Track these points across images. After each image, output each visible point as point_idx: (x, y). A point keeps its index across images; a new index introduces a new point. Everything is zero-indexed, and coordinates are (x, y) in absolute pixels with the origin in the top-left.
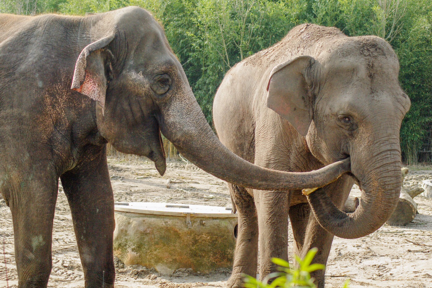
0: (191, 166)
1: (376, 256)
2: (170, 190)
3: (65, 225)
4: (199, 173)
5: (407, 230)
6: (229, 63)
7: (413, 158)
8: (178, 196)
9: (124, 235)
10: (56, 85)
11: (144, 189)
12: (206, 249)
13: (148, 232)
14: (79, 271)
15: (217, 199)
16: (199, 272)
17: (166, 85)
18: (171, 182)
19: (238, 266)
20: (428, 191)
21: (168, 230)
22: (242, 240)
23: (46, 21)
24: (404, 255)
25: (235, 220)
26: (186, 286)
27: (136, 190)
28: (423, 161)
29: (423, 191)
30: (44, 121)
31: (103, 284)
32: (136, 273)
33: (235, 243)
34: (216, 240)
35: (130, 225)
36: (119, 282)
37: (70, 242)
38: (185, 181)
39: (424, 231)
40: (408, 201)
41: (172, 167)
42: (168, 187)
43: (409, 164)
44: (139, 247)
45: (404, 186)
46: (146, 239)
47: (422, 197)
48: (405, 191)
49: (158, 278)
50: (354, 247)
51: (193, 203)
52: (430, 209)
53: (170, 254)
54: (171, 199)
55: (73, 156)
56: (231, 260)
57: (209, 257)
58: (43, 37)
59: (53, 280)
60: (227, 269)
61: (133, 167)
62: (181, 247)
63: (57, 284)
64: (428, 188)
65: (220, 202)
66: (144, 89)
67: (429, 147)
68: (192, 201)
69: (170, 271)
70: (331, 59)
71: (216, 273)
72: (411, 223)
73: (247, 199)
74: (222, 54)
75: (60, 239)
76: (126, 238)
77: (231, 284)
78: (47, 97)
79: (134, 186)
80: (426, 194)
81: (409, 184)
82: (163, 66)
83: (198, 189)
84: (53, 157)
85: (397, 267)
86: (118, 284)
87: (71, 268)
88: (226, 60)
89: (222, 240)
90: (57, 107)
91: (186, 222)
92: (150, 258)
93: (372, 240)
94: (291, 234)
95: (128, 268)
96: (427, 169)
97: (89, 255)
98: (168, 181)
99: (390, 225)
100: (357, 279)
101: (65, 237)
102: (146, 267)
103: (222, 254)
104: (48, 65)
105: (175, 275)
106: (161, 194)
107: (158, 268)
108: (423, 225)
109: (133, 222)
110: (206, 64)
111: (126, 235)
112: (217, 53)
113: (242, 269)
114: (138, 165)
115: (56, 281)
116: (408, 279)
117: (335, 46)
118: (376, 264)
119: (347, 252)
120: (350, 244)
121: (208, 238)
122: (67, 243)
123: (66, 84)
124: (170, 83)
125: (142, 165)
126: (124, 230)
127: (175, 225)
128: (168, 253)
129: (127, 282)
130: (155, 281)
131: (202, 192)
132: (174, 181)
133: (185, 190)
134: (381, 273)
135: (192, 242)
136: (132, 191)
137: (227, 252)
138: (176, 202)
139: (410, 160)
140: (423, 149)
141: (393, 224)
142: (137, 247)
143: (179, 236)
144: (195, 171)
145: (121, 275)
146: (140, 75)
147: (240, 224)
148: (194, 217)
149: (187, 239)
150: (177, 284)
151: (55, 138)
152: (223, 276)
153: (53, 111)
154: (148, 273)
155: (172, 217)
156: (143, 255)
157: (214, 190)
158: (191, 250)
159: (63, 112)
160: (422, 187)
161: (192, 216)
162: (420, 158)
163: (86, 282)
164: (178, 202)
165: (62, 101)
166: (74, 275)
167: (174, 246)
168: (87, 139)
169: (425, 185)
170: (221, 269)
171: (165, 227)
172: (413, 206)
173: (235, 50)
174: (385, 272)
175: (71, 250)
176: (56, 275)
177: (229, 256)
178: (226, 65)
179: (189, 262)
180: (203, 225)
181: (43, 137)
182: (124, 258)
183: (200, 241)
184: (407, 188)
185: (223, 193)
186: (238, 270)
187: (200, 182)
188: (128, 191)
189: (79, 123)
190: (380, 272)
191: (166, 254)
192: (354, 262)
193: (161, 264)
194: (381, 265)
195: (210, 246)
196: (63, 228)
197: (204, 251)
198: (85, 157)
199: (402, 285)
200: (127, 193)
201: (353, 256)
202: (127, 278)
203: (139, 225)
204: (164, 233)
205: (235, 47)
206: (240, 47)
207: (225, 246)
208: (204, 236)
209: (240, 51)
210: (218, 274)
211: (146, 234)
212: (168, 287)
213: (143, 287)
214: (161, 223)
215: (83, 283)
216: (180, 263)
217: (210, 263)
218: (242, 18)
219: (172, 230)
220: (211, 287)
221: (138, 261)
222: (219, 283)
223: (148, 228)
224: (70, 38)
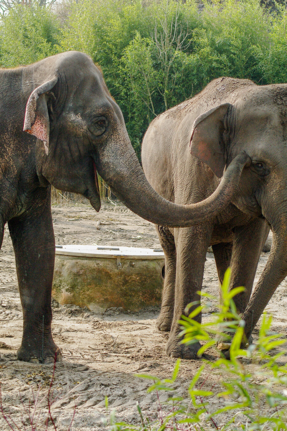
0: (119, 209)
2: (100, 231)
3: (3, 266)
4: (129, 215)
6: (154, 111)
8: (107, 237)
9: (58, 276)
10: (3, 135)
11: (76, 231)
12: (136, 289)
13: (81, 273)
14: (16, 311)
15: (144, 240)
16: (129, 311)
17: (102, 127)
18: (101, 224)
19: (166, 306)
21: (99, 271)
22: (169, 281)
25: (162, 261)
26: (117, 324)
27: (68, 232)
32: (69, 312)
33: (163, 283)
34: (145, 281)
35: (63, 267)
36: (55, 321)
37: (7, 283)
38: (114, 223)
42: (98, 229)
44: (72, 288)
46: (79, 280)
49: (90, 317)
51: (123, 245)
53: (102, 293)
54: (101, 240)
55: (21, 202)
56: (159, 299)
57: (139, 296)
60: (156, 307)
61: (64, 210)
62: (112, 287)
65: (147, 242)
66: (82, 130)
68: (121, 242)
69: (102, 310)
70: (245, 107)
71: (145, 312)
74: (147, 102)
76: (61, 279)
77: (160, 322)
79: (65, 227)
82: (100, 109)
83: (126, 231)
87: (9, 308)
88: (151, 108)
89: (150, 281)
90: (6, 156)
91: (116, 264)
92: (83, 298)
94: (215, 273)
95: (62, 307)
97: (29, 297)
98: (98, 223)
100: (278, 316)
101: (2, 277)
102: (79, 306)
103: (151, 293)
105: (106, 313)
106: (91, 236)
107: (91, 307)
109: (67, 264)
110: (132, 112)
111: (60, 276)
112: (142, 100)
113: (170, 308)
114: (69, 207)
117: (250, 94)
121: (138, 278)
122: (5, 283)
123: (13, 134)
124: (106, 125)
125: (73, 208)
126: (59, 272)
127: (106, 267)
128: (100, 293)
129: (62, 321)
130: (88, 319)
131: (130, 233)
132: (104, 223)
133: (114, 231)
135: (122, 283)
137: (156, 291)
138: (106, 244)
142: (70, 288)
143: (110, 276)
144: (123, 213)
145: (55, 314)
146: (79, 117)
147: (167, 266)
148: (124, 259)
149: (118, 279)
150: (109, 322)
151: (4, 186)
152: (152, 314)
153: (2, 160)
154: (81, 312)
155: (103, 260)
156: (77, 295)
157: (142, 232)
158: (121, 290)
159: (12, 160)
161: (123, 258)
165: (10, 150)
166: (12, 314)
167: (106, 286)
168: (35, 183)
170: (150, 307)
171: (97, 269)
173: (159, 99)
177: (157, 295)
178: (151, 113)
179: (120, 302)
180: (133, 266)
182: (58, 297)
183: (129, 281)
185: (150, 234)
186: (166, 309)
187: (128, 223)
188: (61, 233)
191: (99, 294)
192: (274, 300)
193: (94, 304)
195: (139, 286)
197: (134, 291)
198: (33, 202)
200: (60, 235)
202: (61, 316)
203: (73, 267)
204: (96, 274)
205: (160, 95)
206: (164, 95)
207: (153, 286)
208: (133, 276)
209: (164, 99)
210: (147, 313)
211: (79, 275)
212: (101, 325)
213: (77, 326)
214: (94, 265)
215: (21, 323)
216: (112, 302)
217: (140, 302)
218: (165, 68)
219: (103, 271)
220: (141, 326)
221: (72, 300)
222: (148, 321)
223: (81, 270)
224: (14, 87)
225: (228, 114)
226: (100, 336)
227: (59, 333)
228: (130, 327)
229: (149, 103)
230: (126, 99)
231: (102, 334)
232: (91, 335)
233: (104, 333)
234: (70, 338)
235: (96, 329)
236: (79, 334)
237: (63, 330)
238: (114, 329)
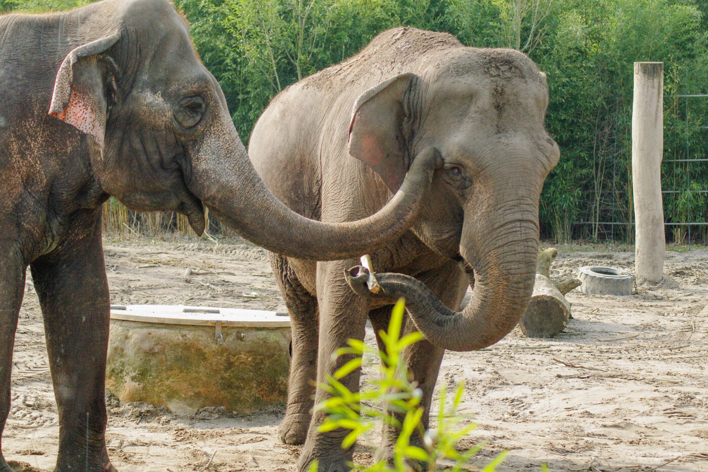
0: (223, 249)
1: (508, 384)
2: (190, 285)
3: (28, 340)
4: (235, 258)
5: (556, 345)
6: (280, 89)
7: (564, 233)
8: (202, 294)
9: (119, 355)
10: (25, 122)
11: (150, 284)
12: (246, 376)
13: (157, 350)
14: (49, 413)
15: (263, 299)
16: (235, 413)
17: (197, 114)
18: (192, 273)
19: (294, 403)
20: (588, 285)
21: (187, 347)
22: (299, 363)
23: (6, 26)
24: (551, 383)
25: (288, 331)
26: (215, 434)
27: (138, 286)
28: (579, 237)
29: (580, 284)
30: (8, 178)
31: (88, 432)
32: (137, 415)
34: (262, 363)
35: (128, 340)
36: (112, 428)
37: (36, 368)
38: (214, 272)
39: (582, 345)
40: (556, 300)
41: (193, 250)
42: (187, 281)
43: (557, 242)
44: (142, 375)
45: (551, 276)
46: (154, 362)
47: (578, 292)
48: (552, 285)
49: (171, 422)
50: (474, 370)
51: (225, 305)
52: (590, 312)
53: (190, 384)
54: (192, 299)
55: (52, 232)
56: (284, 393)
57: (252, 388)
58: (4, 50)
59: (10, 426)
60: (279, 406)
61: (132, 250)
62: (207, 373)
63: (16, 432)
64: (588, 279)
65: (267, 303)
66: (164, 118)
67: (588, 216)
68: (224, 302)
69: (191, 411)
70: (438, 78)
71: (262, 414)
72: (562, 334)
73: (305, 299)
74: (269, 75)
75: (21, 363)
76: (123, 360)
77: (285, 430)
78: (12, 142)
79: (133, 279)
80: (584, 289)
81: (558, 272)
82: (194, 84)
83: (233, 284)
84: (19, 236)
85: (541, 401)
86: (110, 432)
87: (38, 407)
88: (276, 84)
89: (270, 363)
90: (29, 156)
91: (214, 335)
92: (159, 391)
93: (502, 360)
95: (125, 406)
96: (586, 250)
97: (68, 387)
98: (187, 271)
99: (530, 337)
100: (479, 420)
101: (27, 359)
102: (154, 405)
103: (271, 384)
104: (12, 91)
105: (198, 416)
106: (176, 292)
107: (173, 406)
108: (579, 336)
109: (133, 336)
110: (245, 91)
111: (122, 356)
112: (262, 72)
113: (302, 407)
114: (140, 247)
115: (15, 428)
116: (556, 419)
117: (447, 58)
118: (509, 397)
119: (463, 378)
120: (468, 367)
121: (249, 359)
122: (32, 368)
123: (42, 121)
124: (203, 110)
125: (146, 247)
126: (120, 348)
127: (198, 340)
128: (188, 383)
129: (124, 428)
130: (168, 426)
131: (239, 288)
132: (196, 271)
133: (214, 284)
134: (516, 411)
135: (224, 366)
136: (132, 286)
137: (279, 380)
138: (199, 304)
139: (560, 236)
140: (578, 220)
141: (533, 335)
142: (139, 374)
143: (203, 356)
144: (228, 256)
145: (114, 418)
146: (158, 97)
147: (295, 339)
148: (227, 327)
149: (218, 361)
150: (202, 430)
151: (26, 204)
152: (273, 417)
153: (22, 162)
154: (157, 415)
155: (193, 328)
156: (149, 387)
157: (259, 286)
158: (222, 378)
159: (39, 162)
160: (578, 278)
161: (223, 325)
162: (574, 233)
163: (61, 429)
164: (202, 303)
165: (36, 146)
166: (42, 418)
167: (197, 372)
168: (75, 202)
169: (582, 275)
170: (270, 406)
171: (182, 343)
172: (565, 307)
173: (289, 69)
174: (522, 408)
175: (37, 380)
176: (15, 418)
177: (281, 386)
179: (221, 397)
180: (241, 339)
181: (7, 203)
182: (119, 391)
183: (236, 364)
184: (555, 279)
185: (272, 289)
186: (295, 409)
187: (236, 272)
188: (125, 288)
189: (63, 177)
190: (514, 410)
191: (185, 385)
192: (474, 395)
193: (177, 401)
194: (516, 398)
195: (252, 371)
196: (24, 345)
197: (243, 379)
198: (70, 232)
199: (548, 430)
200: (124, 291)
201: (473, 384)
202: (124, 422)
203: (142, 341)
204: (181, 352)
205: (289, 63)
206: (297, 64)
207: (275, 371)
208: (242, 356)
209: (296, 70)
210: (264, 415)
211: (154, 354)
212: (188, 435)
213: (148, 436)
214: (177, 337)
215: (56, 431)
216: (206, 398)
217: (253, 398)
218: (299, 18)
219: (193, 347)
220: (254, 436)
221: (142, 396)
222: (267, 428)
223: (157, 345)
224: (45, 46)
225: (410, 90)
226: (187, 452)
227: (120, 447)
228: (236, 438)
229: (271, 76)
230: (235, 70)
231: (190, 450)
232: (172, 450)
233: (193, 448)
234: (138, 456)
235: (180, 441)
236: (153, 450)
237: (125, 444)
238: (210, 442)
